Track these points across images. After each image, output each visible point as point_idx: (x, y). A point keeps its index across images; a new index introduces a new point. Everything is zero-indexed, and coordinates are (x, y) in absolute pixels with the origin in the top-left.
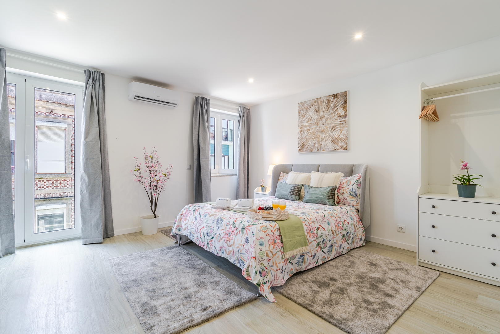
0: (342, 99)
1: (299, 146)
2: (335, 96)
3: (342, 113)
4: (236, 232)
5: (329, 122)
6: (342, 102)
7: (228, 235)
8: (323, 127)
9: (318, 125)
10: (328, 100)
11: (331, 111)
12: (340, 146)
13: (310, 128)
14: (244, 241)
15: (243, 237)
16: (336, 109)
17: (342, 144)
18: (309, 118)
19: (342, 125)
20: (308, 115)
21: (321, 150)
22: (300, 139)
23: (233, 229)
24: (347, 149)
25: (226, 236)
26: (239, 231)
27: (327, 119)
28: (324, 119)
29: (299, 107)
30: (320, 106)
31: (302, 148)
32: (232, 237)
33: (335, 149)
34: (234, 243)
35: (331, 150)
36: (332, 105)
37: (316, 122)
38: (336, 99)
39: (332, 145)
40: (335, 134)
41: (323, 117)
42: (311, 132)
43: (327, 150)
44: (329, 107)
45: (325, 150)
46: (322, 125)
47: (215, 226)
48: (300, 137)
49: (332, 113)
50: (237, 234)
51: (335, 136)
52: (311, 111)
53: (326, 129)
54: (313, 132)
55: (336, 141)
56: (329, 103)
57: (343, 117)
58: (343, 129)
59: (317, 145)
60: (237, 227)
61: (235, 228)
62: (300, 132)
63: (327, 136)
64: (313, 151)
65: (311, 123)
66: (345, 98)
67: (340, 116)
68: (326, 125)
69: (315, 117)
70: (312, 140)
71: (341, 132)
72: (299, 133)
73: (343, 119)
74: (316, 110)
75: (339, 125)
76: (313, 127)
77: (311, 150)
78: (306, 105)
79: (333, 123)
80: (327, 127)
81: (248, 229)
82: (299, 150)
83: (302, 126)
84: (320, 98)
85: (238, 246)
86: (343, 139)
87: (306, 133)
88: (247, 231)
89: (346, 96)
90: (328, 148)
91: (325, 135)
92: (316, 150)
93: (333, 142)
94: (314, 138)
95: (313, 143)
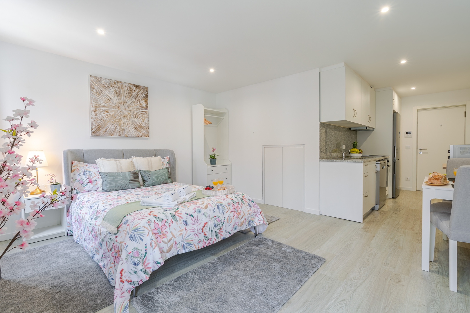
0: (143, 92)
1: (93, 127)
2: (137, 87)
3: (144, 105)
4: (239, 206)
5: (131, 109)
6: (144, 95)
7: (235, 212)
8: (125, 113)
9: (119, 108)
10: (130, 88)
11: (133, 99)
12: (143, 133)
13: (109, 110)
14: (248, 207)
15: (246, 205)
16: (138, 99)
17: (144, 132)
18: (107, 98)
19: (144, 115)
20: (105, 95)
21: (124, 135)
22: (95, 119)
23: (236, 205)
24: (148, 137)
25: (235, 213)
26: (241, 203)
27: (129, 106)
28: (126, 105)
29: (91, 80)
30: (121, 91)
31: (97, 131)
32: (239, 211)
33: (138, 136)
34: (244, 214)
35: (134, 136)
36: (134, 94)
37: (116, 105)
38: (138, 90)
39: (135, 132)
40: (138, 121)
41: (125, 103)
42: (110, 115)
43: (130, 136)
44: (131, 95)
45: (128, 136)
46: (123, 110)
47: (218, 213)
48: (94, 117)
49: (134, 102)
50: (241, 206)
51: (137, 124)
52: (110, 92)
53: (128, 115)
54: (113, 116)
55: (139, 129)
56: (131, 91)
57: (145, 108)
58: (145, 119)
59: (118, 129)
60: (237, 202)
61: (237, 203)
62: (95, 111)
63: (129, 122)
64: (114, 136)
65: (110, 104)
66: (146, 92)
67: (142, 107)
68: (129, 111)
69: (115, 99)
70: (112, 124)
71: (143, 121)
72: (93, 112)
73: (145, 111)
74: (117, 93)
75: (141, 114)
76: (113, 110)
77: (110, 134)
78: (102, 82)
79: (136, 111)
80: (130, 114)
81: (245, 199)
82: (93, 132)
83: (97, 104)
84: (121, 82)
85: (247, 213)
86: (145, 128)
87: (104, 114)
88: (245, 201)
89: (147, 91)
90: (131, 134)
91: (127, 121)
92: (118, 135)
93: (136, 129)
94: (115, 122)
95: (113, 127)
